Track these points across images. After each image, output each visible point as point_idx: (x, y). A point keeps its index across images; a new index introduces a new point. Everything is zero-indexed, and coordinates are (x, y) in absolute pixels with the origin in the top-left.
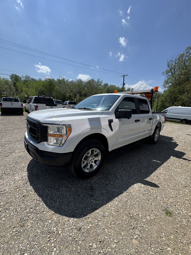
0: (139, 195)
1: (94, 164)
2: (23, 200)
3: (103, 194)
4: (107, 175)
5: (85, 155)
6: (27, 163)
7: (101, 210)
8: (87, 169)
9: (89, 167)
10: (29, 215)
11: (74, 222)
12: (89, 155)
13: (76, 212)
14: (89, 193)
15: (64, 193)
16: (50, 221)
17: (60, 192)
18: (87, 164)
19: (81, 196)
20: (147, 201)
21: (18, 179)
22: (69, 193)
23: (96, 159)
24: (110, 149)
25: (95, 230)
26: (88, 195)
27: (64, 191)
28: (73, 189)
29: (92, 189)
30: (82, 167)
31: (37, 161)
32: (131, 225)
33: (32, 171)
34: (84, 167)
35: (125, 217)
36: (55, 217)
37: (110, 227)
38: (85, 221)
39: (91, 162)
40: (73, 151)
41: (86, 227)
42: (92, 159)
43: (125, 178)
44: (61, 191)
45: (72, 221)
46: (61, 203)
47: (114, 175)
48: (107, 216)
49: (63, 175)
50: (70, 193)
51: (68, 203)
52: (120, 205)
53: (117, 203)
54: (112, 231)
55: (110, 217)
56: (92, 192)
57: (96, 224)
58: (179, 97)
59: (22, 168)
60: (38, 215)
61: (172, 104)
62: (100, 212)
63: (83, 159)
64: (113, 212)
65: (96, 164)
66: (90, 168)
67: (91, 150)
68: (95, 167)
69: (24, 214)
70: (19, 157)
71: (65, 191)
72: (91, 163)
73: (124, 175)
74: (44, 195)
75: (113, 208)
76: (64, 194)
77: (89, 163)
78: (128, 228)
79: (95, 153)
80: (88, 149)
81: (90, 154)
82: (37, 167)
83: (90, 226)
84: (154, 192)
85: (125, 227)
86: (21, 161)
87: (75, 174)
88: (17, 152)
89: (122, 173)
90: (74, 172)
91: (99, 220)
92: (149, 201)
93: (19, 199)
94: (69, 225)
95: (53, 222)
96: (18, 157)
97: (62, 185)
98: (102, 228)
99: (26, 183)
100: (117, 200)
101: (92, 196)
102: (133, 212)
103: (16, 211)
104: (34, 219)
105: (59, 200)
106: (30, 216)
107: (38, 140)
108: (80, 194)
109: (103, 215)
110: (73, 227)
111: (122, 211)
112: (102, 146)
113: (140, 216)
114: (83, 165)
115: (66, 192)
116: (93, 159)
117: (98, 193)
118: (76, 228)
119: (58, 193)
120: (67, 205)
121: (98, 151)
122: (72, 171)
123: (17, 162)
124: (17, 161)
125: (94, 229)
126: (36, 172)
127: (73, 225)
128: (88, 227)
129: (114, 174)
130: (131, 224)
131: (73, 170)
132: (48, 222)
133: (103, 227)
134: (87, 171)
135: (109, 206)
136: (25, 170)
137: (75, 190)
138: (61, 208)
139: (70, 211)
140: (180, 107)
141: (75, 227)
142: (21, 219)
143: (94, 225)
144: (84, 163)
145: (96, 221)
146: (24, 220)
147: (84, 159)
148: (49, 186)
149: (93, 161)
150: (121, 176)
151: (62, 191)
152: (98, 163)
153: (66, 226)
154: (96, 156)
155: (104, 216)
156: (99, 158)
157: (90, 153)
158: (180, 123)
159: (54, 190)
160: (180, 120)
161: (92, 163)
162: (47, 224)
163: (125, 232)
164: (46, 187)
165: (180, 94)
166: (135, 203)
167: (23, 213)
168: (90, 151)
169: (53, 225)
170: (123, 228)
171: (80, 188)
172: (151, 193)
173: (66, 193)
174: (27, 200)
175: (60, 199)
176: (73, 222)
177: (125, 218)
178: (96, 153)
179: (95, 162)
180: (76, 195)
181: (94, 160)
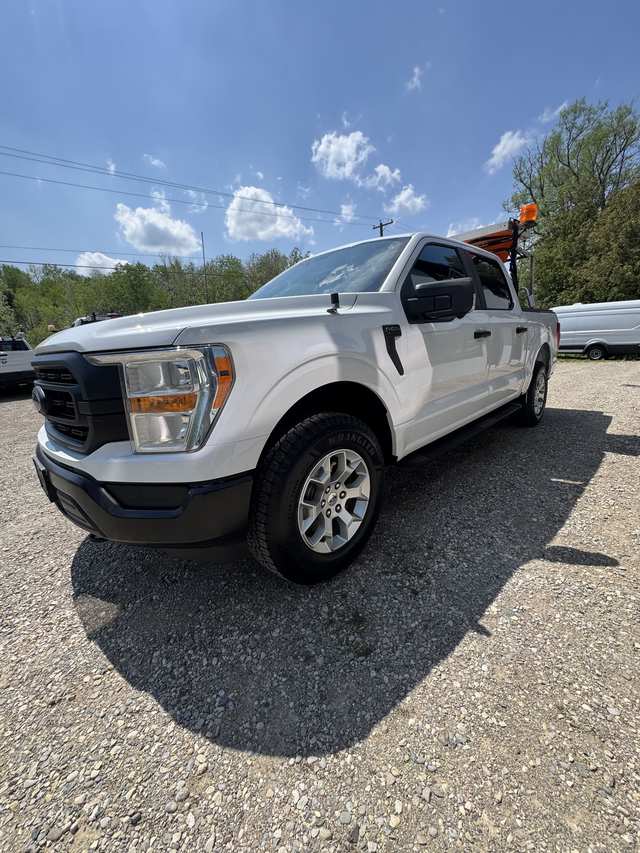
0: (564, 615)
1: (345, 516)
2: (50, 724)
3: (411, 634)
4: (404, 552)
5: (309, 480)
6: (66, 552)
7: (428, 713)
8: (323, 540)
9: (328, 530)
10: (79, 799)
11: (315, 800)
12: (323, 481)
13: (315, 745)
14: (351, 638)
15: (242, 658)
16: (191, 820)
17: (219, 655)
18: (319, 520)
19: (320, 661)
20: (611, 639)
21: (27, 623)
22: (263, 655)
23: (352, 493)
24: (401, 450)
25: (432, 831)
26: (349, 651)
27: (240, 646)
28: (275, 635)
29: (358, 620)
30: (303, 532)
31: (99, 536)
32: (594, 771)
33: (91, 580)
34: (311, 532)
35: (550, 730)
36: (212, 789)
37: (498, 797)
38: (368, 788)
39: (333, 508)
40: (253, 466)
41: (380, 821)
42: (335, 497)
43: (478, 555)
44: (224, 651)
45: (305, 799)
46: (231, 708)
47: (432, 548)
48: (464, 740)
49: (224, 580)
50: (268, 654)
51: (267, 705)
52: (502, 674)
53: (485, 668)
54: (519, 822)
55: (478, 744)
56: (360, 633)
57: (426, 795)
58: (570, 274)
59: (43, 577)
60: (128, 796)
61: (550, 300)
62: (428, 726)
63: (301, 501)
64: (484, 715)
65: (356, 518)
66: (334, 534)
67: (328, 457)
68: (352, 528)
69: (54, 799)
70: (35, 534)
71: (245, 648)
72: (334, 514)
73: (470, 545)
74: (151, 680)
75: (478, 695)
76: (239, 662)
77: (328, 516)
78: (588, 790)
79: (346, 468)
80: (316, 453)
81: (329, 475)
82: (108, 564)
83: (398, 809)
84: (618, 592)
85: (570, 783)
86: (41, 548)
87: (274, 569)
88: (25, 515)
89: (459, 538)
90: (269, 560)
91: (432, 768)
92: (615, 635)
93: (31, 718)
94: (290, 825)
95: (209, 818)
96: (27, 534)
97: (226, 622)
98: (461, 808)
99: (63, 639)
100: (480, 655)
101: (367, 652)
102: (571, 697)
103: (12, 793)
104: (104, 822)
105: (222, 693)
106: (86, 808)
107: (84, 439)
108: (310, 648)
109: (442, 738)
110: (314, 833)
111: (521, 704)
112: (369, 439)
113: (612, 711)
114: (304, 527)
115: (249, 651)
116: (342, 498)
117: (389, 635)
118: (330, 838)
119: (214, 661)
120: (262, 715)
121: (356, 459)
122: (260, 558)
123: (25, 555)
124: (26, 551)
125: (423, 825)
126: (109, 584)
127: (314, 820)
128: (394, 821)
129: (430, 548)
130: (592, 767)
131: (267, 553)
132: (182, 827)
133: (468, 805)
134: (322, 548)
135: (457, 684)
136: (59, 584)
137: (287, 635)
138: (237, 732)
139: (282, 743)
140: (578, 306)
141: (325, 832)
142: (38, 830)
143: (416, 801)
144: (306, 516)
145: (422, 777)
146: (56, 836)
147: (307, 499)
148: (170, 637)
149: (343, 503)
150: (459, 549)
151: (231, 649)
152: (361, 510)
153: (278, 834)
154: (352, 480)
155: (451, 745)
156: (364, 489)
157: (328, 469)
158: (584, 359)
159: (194, 649)
160: (582, 351)
161: (338, 511)
162: (176, 838)
163: (579, 815)
164: (155, 641)
165: (571, 265)
166: (566, 655)
167: (49, 797)
168: (326, 463)
169: (212, 839)
170: (562, 792)
171: (306, 625)
172: (609, 598)
173: (249, 658)
174: (69, 718)
175: (227, 691)
176: (308, 805)
177: (552, 735)
178: (351, 471)
179: (351, 505)
180: (295, 658)
181: (345, 500)
